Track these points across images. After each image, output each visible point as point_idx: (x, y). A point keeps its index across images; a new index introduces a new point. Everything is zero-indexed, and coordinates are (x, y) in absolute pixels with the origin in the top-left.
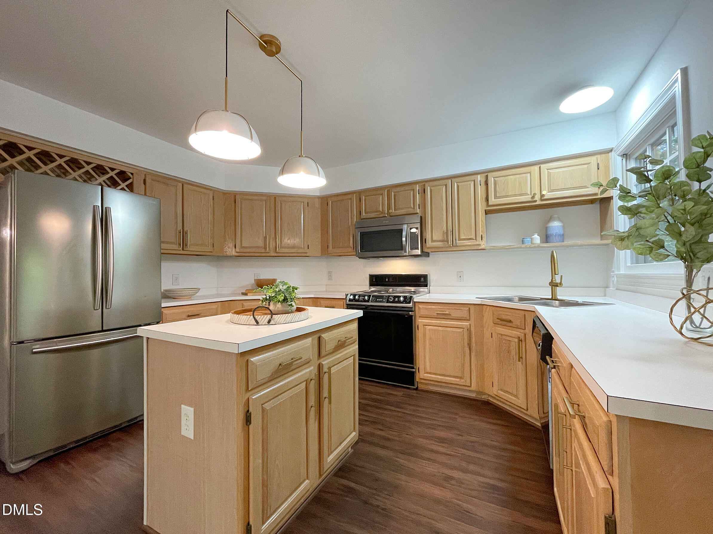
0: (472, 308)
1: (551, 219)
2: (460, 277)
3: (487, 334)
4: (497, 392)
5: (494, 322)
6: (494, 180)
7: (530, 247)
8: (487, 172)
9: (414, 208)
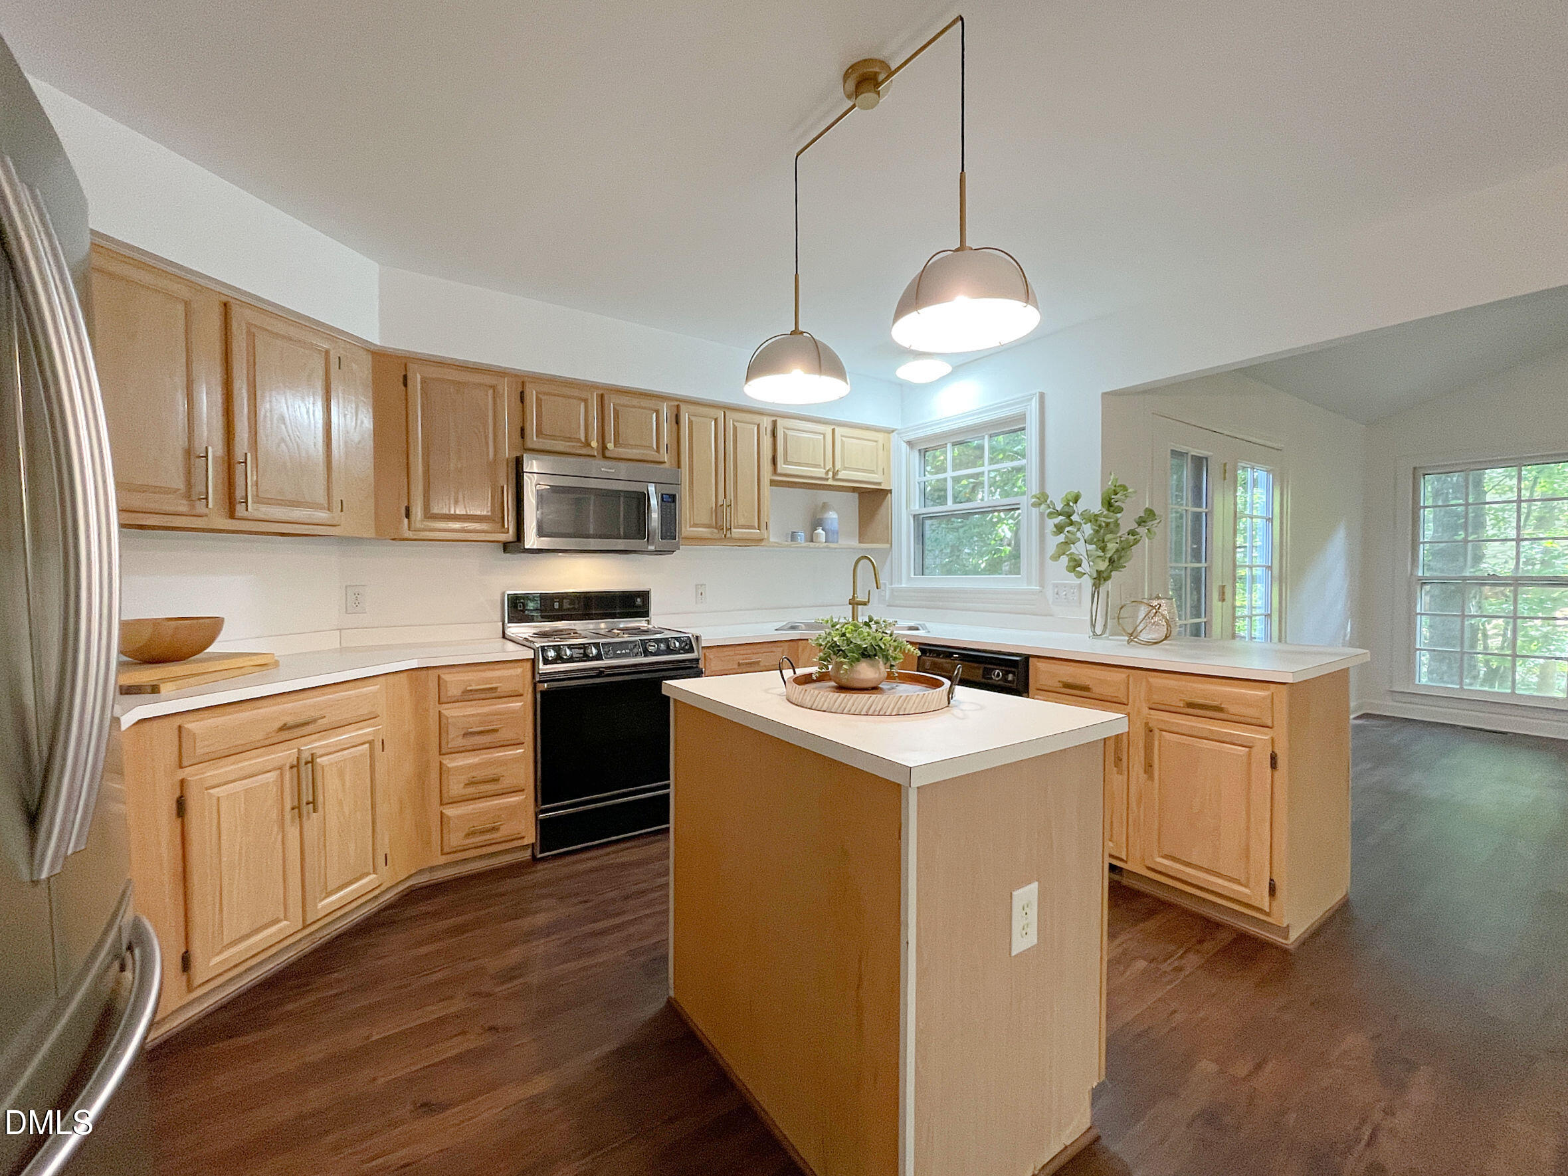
2: (701, 594)
6: (783, 432)
8: (775, 416)
9: (658, 450)
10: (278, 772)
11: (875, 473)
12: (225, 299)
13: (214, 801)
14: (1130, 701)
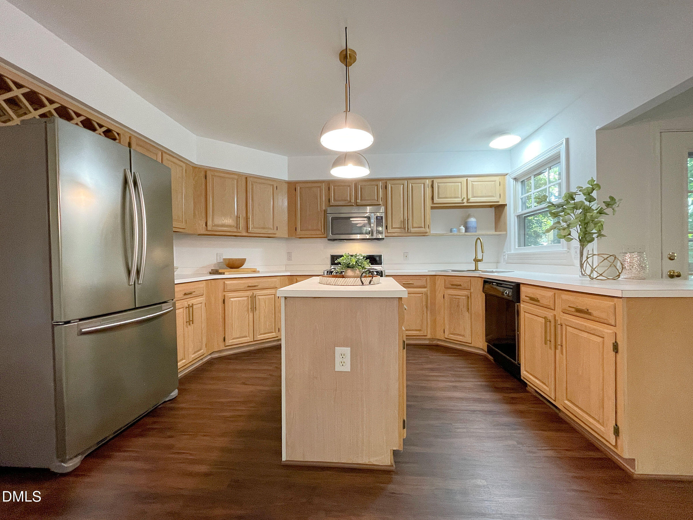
0: (428, 278)
1: (469, 216)
2: (406, 257)
3: (439, 296)
4: (448, 336)
5: (446, 287)
6: (438, 185)
7: (457, 235)
8: (433, 178)
9: (378, 200)
10: (247, 298)
11: (494, 197)
12: (246, 177)
13: (231, 302)
14: (556, 309)
